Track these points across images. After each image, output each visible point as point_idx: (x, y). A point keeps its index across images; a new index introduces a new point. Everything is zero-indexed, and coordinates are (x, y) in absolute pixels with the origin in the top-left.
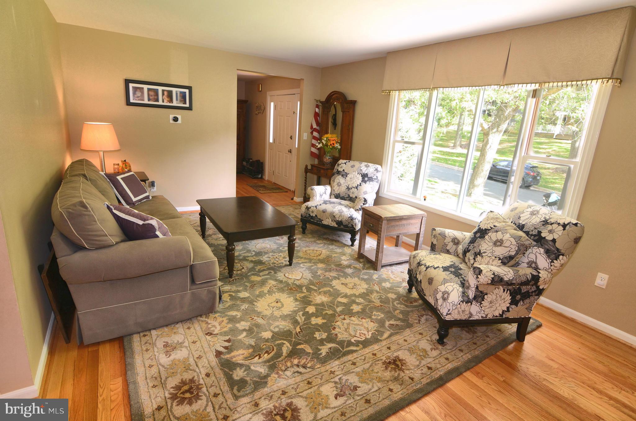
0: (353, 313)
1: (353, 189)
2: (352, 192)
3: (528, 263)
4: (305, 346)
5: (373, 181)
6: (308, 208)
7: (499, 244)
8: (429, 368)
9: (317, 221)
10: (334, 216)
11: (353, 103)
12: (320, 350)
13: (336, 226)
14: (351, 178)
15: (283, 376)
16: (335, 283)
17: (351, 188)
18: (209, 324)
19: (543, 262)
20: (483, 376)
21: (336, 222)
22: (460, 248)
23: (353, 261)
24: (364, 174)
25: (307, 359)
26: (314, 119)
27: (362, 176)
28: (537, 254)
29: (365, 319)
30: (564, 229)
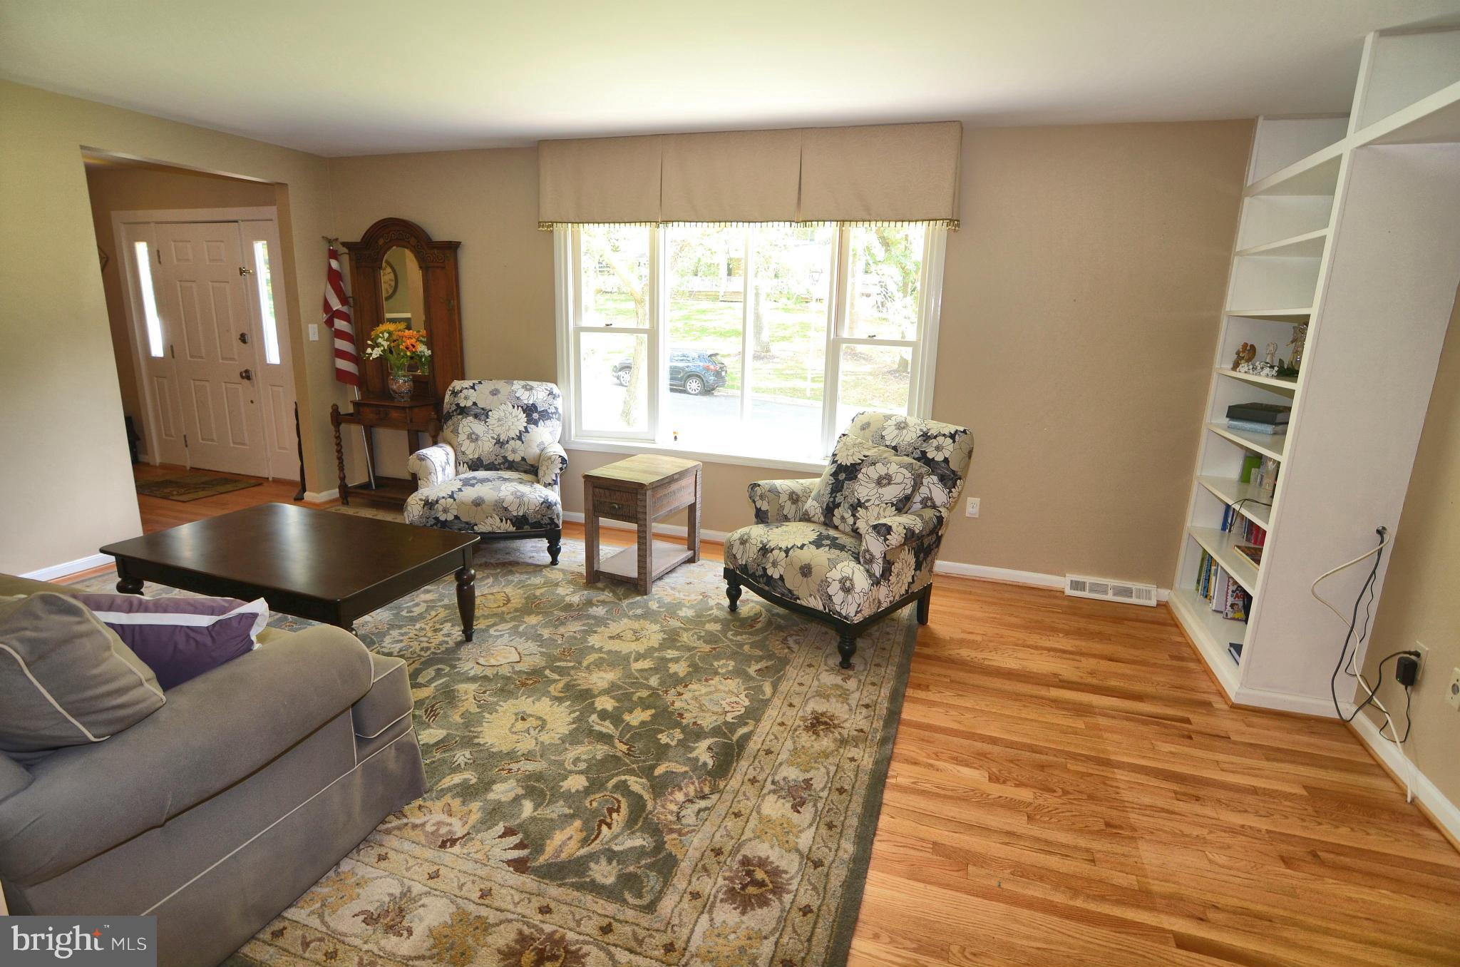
0: (683, 679)
1: (512, 442)
2: (510, 449)
3: (921, 502)
4: (665, 765)
5: (550, 418)
6: (429, 504)
7: (885, 482)
8: (867, 706)
9: (460, 530)
10: (506, 509)
11: (452, 248)
12: (697, 759)
13: (512, 529)
14: (499, 420)
15: (686, 830)
16: (594, 640)
17: (508, 442)
18: (423, 825)
19: (939, 495)
20: (928, 687)
21: (511, 520)
22: (812, 506)
23: (586, 592)
24: (528, 407)
25: (693, 783)
26: (329, 286)
27: (524, 411)
28: (930, 485)
29: (712, 679)
30: (954, 442)
